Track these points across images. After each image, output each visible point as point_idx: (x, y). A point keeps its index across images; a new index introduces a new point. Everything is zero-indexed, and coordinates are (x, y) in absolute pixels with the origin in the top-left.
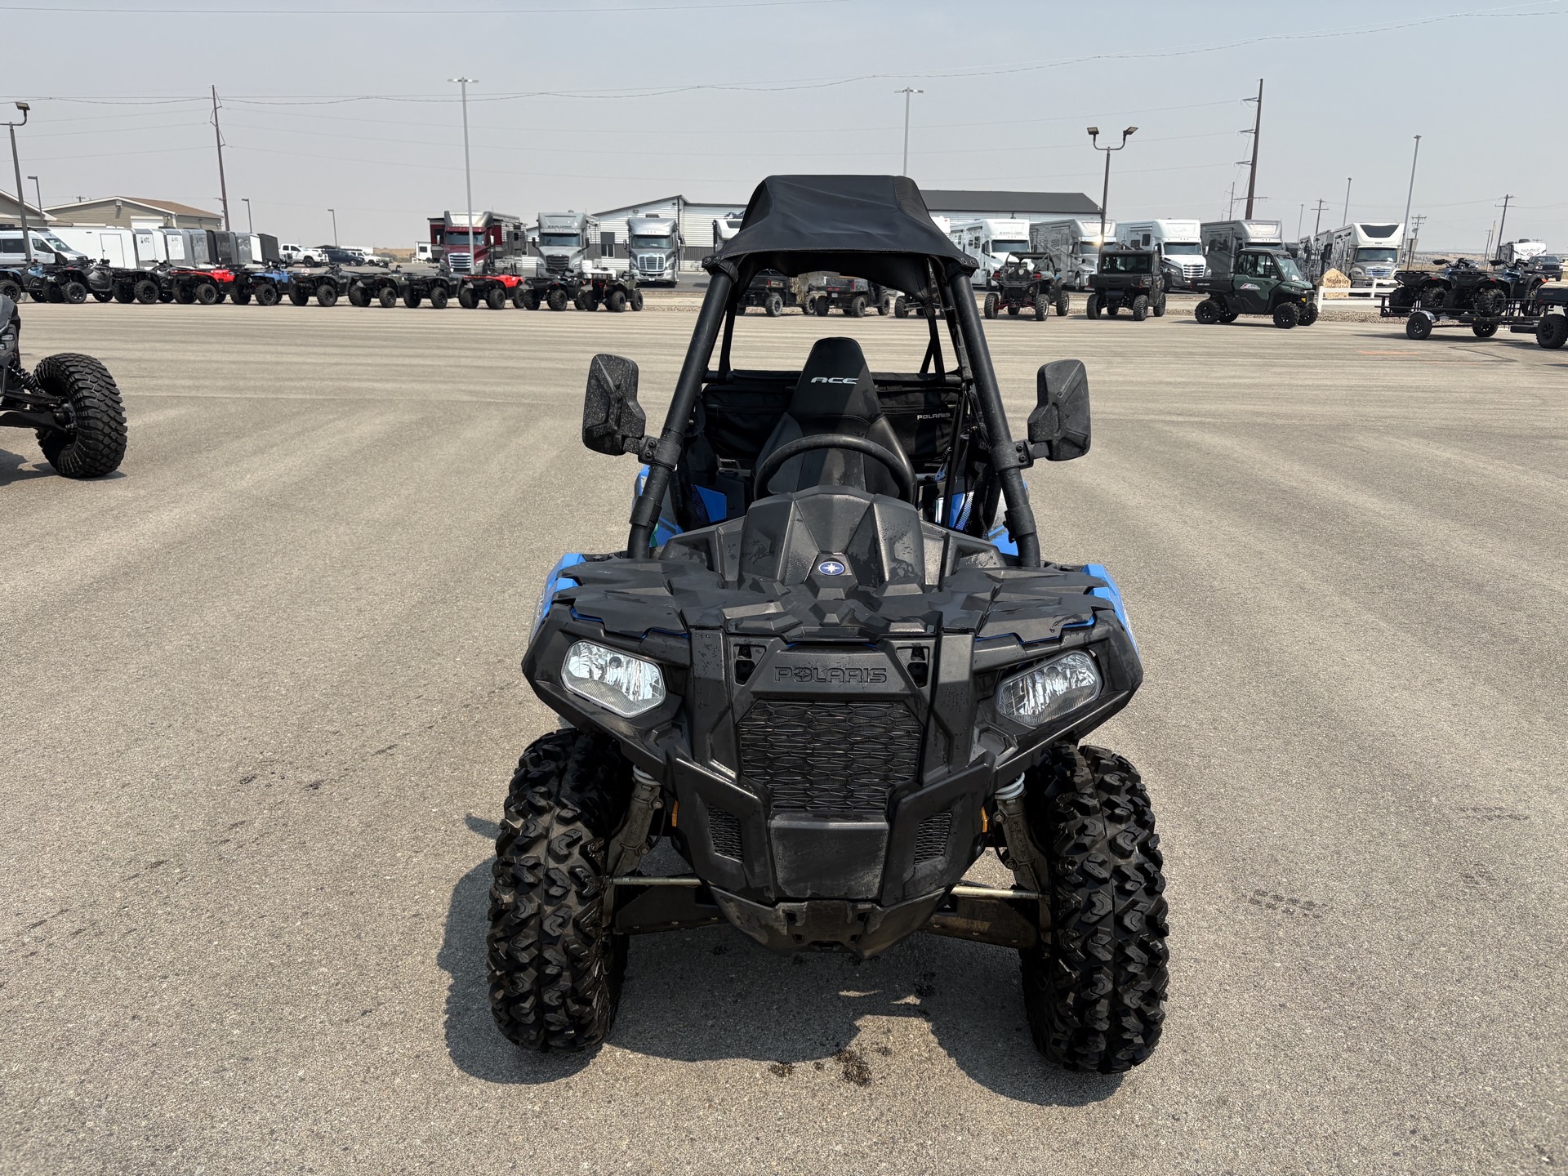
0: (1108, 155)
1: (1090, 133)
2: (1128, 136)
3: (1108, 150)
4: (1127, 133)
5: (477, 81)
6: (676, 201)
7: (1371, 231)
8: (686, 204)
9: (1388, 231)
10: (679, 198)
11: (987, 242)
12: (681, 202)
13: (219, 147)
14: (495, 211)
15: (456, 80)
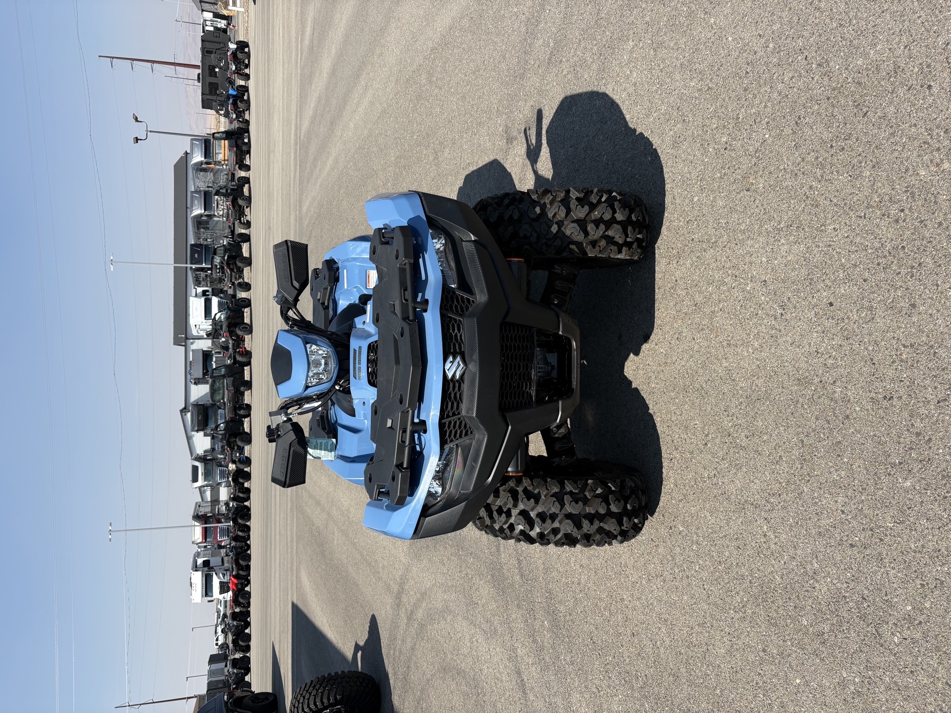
0: (150, 131)
1: (137, 142)
3: (147, 131)
4: (136, 120)
5: (111, 523)
6: (184, 413)
8: (185, 408)
10: (181, 412)
12: (184, 411)
13: (154, 703)
14: (192, 514)
15: (110, 537)
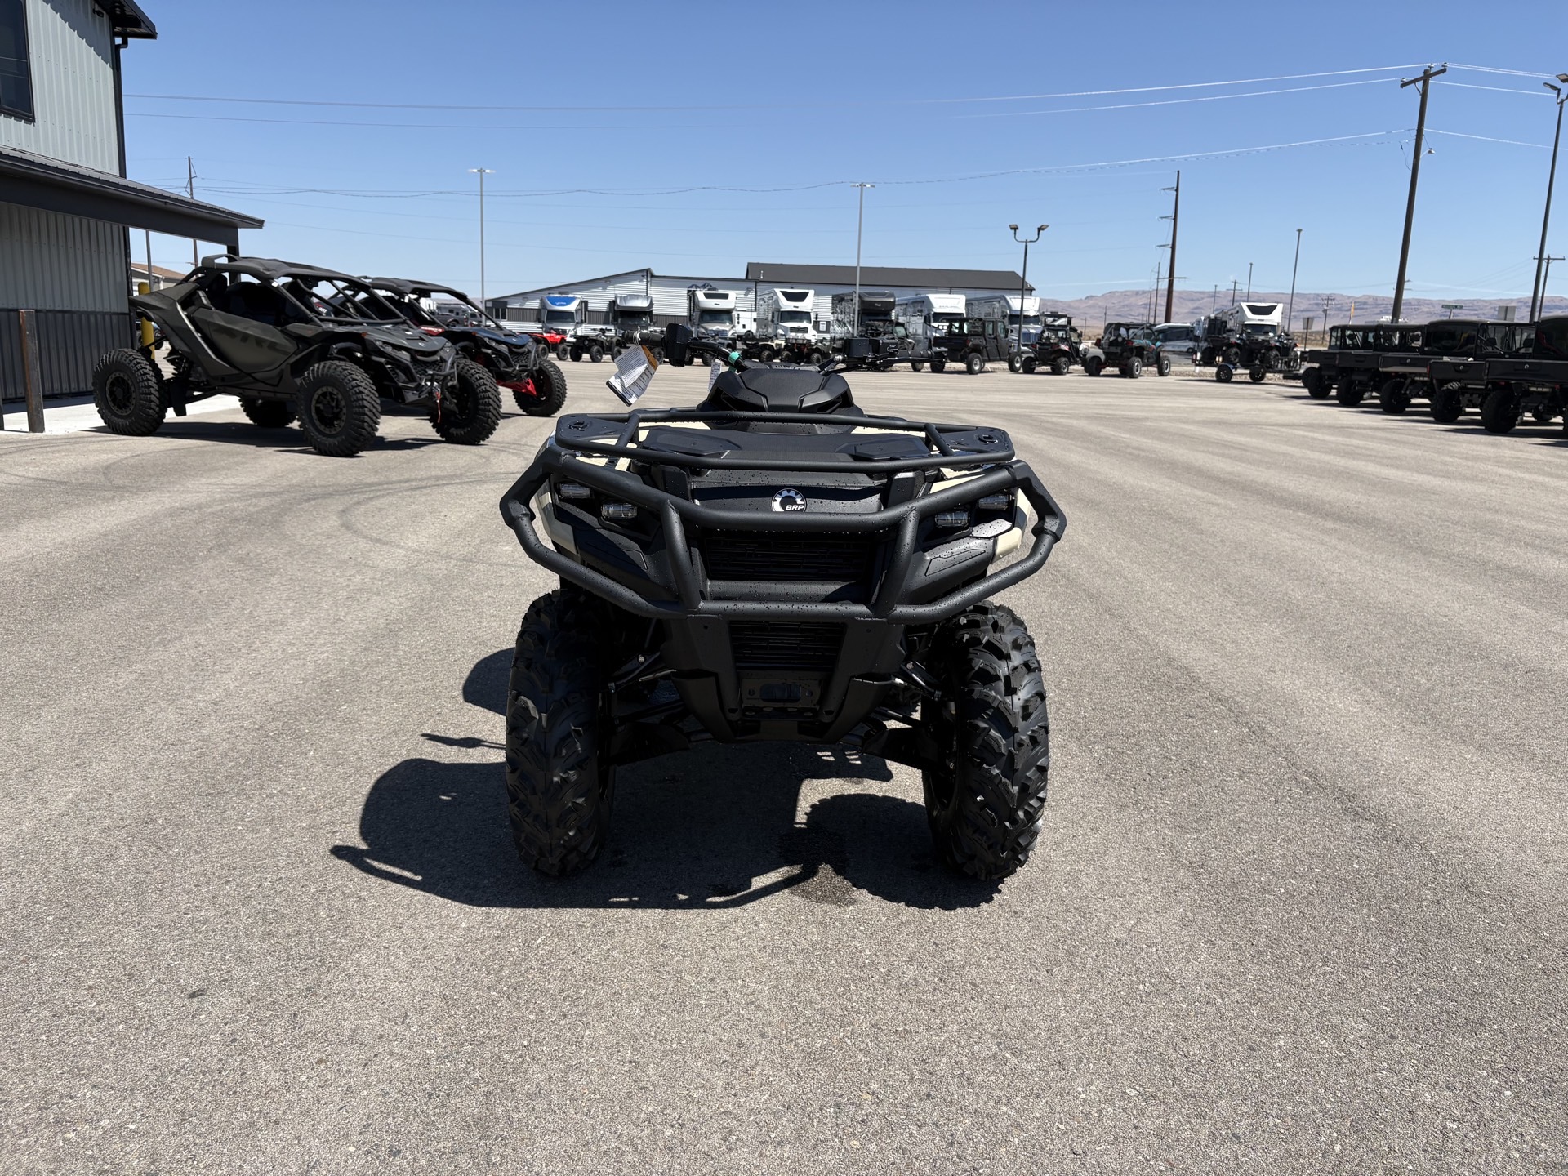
0: (1026, 246)
1: (1011, 229)
2: (1041, 232)
3: (1026, 242)
4: (1040, 229)
6: (646, 275)
7: (1256, 310)
8: (653, 276)
9: (1268, 311)
10: (648, 270)
11: (929, 314)
12: (650, 276)
15: (475, 171)
